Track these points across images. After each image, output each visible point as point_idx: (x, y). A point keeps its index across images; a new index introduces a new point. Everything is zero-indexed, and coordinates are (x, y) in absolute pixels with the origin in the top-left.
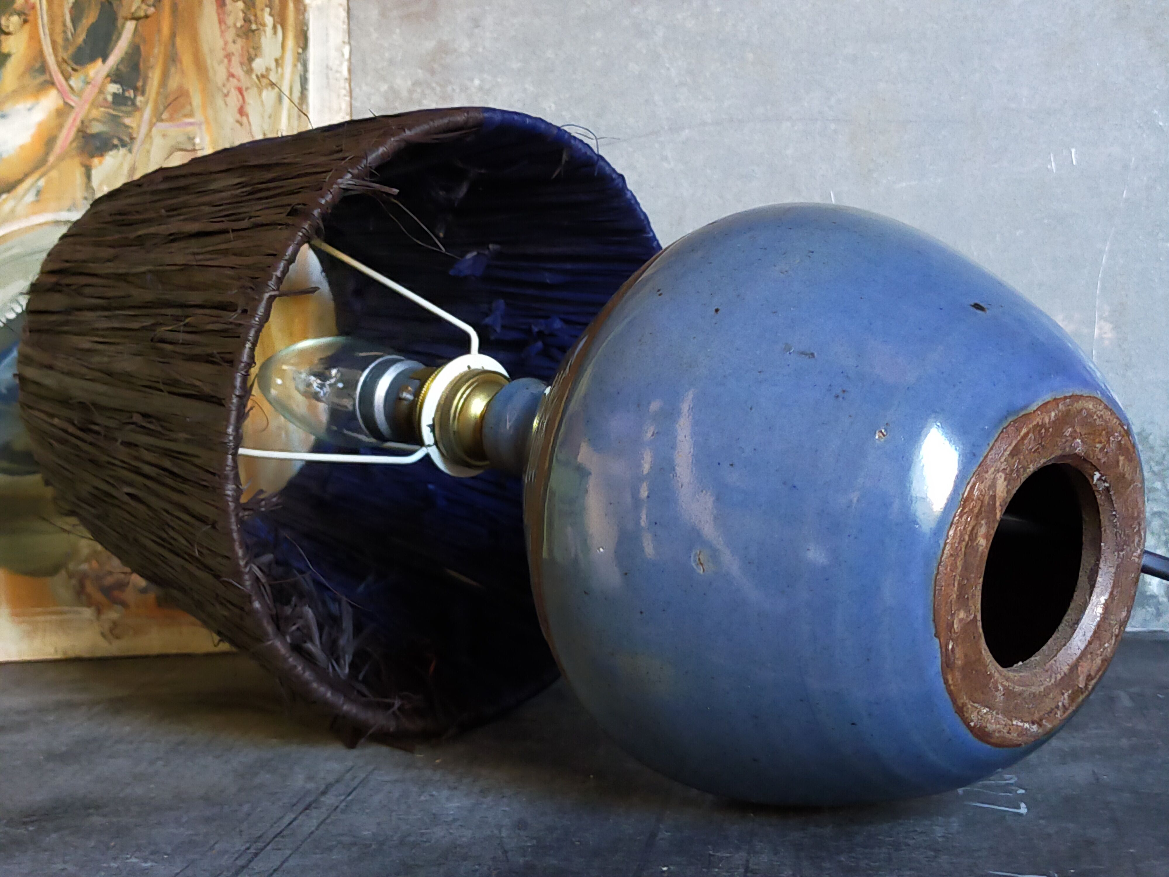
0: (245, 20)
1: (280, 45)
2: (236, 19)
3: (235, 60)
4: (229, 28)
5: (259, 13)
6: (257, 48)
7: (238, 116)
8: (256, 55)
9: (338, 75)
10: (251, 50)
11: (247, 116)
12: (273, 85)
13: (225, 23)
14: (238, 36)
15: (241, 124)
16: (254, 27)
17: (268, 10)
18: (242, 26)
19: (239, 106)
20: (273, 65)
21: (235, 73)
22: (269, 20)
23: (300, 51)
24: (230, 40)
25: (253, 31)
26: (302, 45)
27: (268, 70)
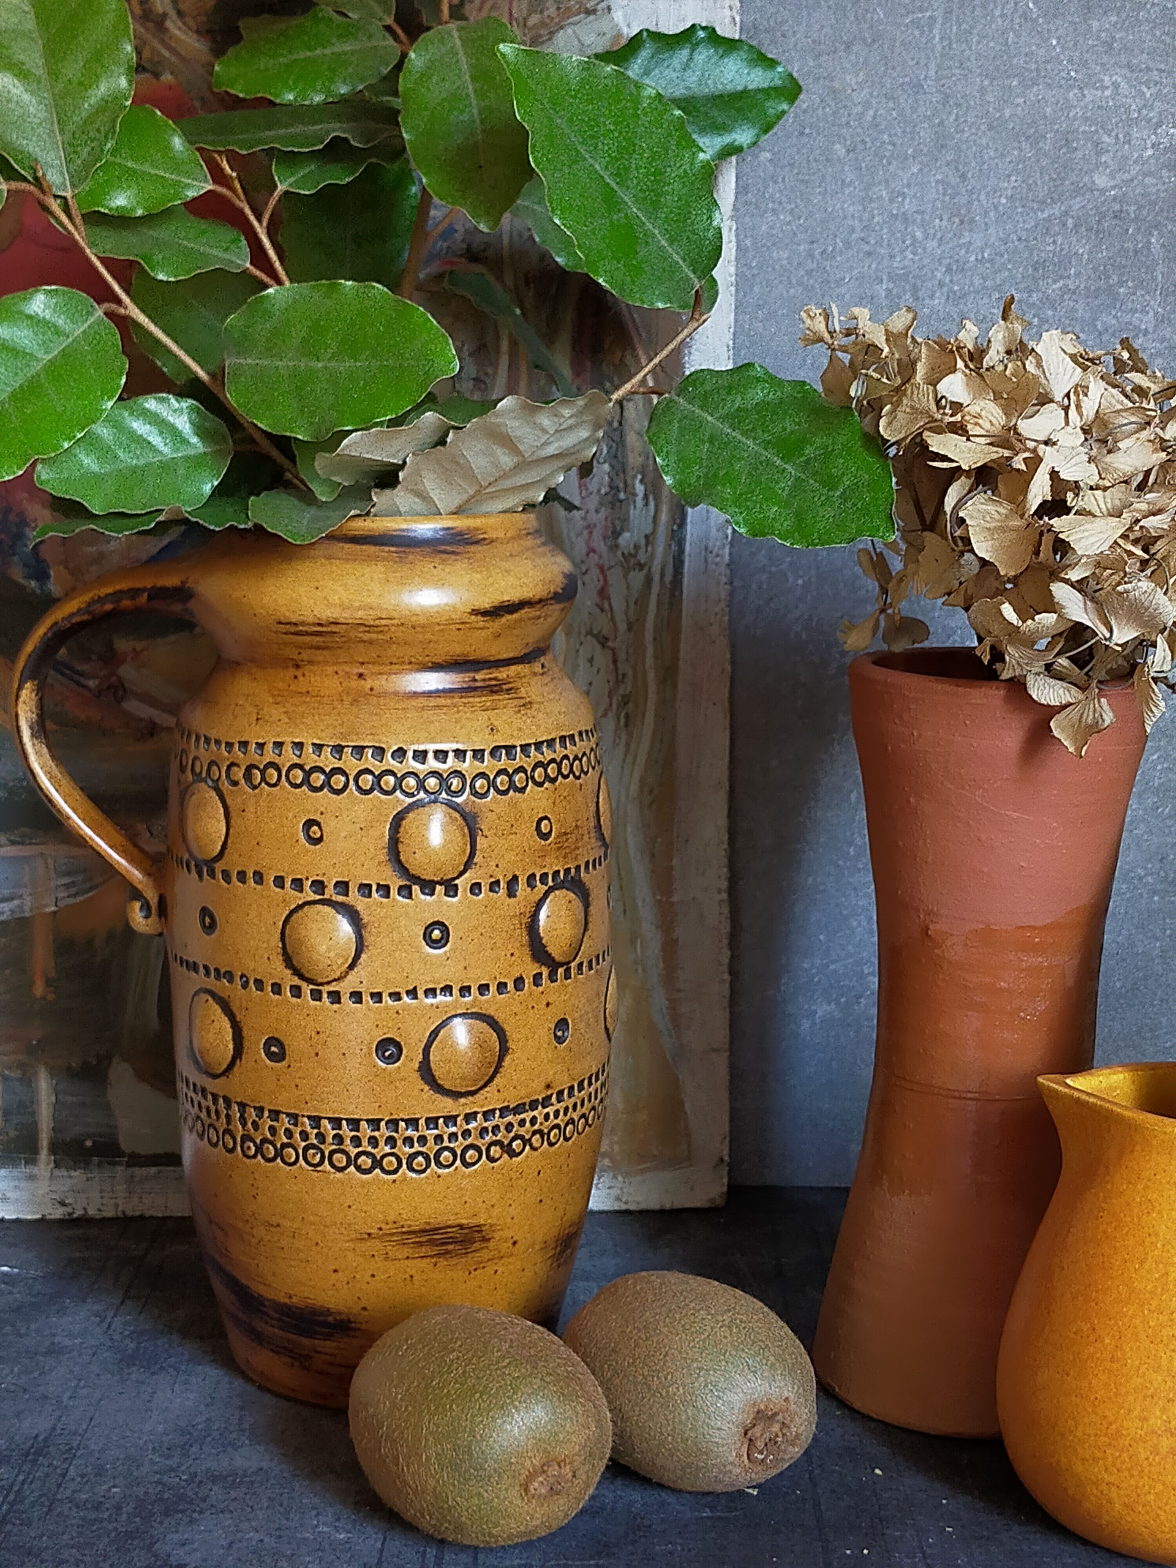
0: (611, 487)
1: (650, 520)
2: (601, 484)
3: (598, 533)
4: (591, 493)
5: (629, 481)
6: (625, 520)
7: (597, 599)
8: (622, 530)
9: (718, 559)
10: (617, 522)
11: (609, 599)
12: (641, 566)
13: (587, 489)
14: (601, 504)
15: (602, 610)
16: (622, 496)
17: (639, 477)
18: (606, 494)
19: (599, 587)
20: (643, 542)
21: (597, 549)
22: (640, 489)
23: (675, 528)
24: (592, 509)
25: (621, 501)
26: (678, 521)
27: (637, 547)
